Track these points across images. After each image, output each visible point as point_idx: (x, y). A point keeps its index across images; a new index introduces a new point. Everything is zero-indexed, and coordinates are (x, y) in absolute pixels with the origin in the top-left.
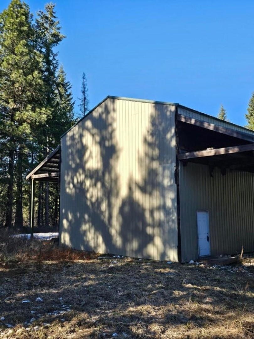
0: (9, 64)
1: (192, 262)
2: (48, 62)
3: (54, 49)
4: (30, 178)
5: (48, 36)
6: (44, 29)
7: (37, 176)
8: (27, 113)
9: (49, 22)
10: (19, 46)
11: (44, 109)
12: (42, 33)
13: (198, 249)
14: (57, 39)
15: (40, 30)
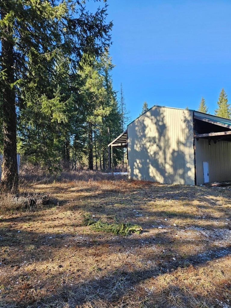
0: (89, 84)
1: (201, 185)
2: (107, 81)
3: (110, 73)
4: (110, 146)
5: (106, 66)
6: (104, 62)
7: (114, 145)
8: (101, 111)
9: (106, 58)
10: (94, 74)
11: (108, 108)
12: (103, 64)
13: (203, 179)
14: (111, 67)
15: (102, 63)
